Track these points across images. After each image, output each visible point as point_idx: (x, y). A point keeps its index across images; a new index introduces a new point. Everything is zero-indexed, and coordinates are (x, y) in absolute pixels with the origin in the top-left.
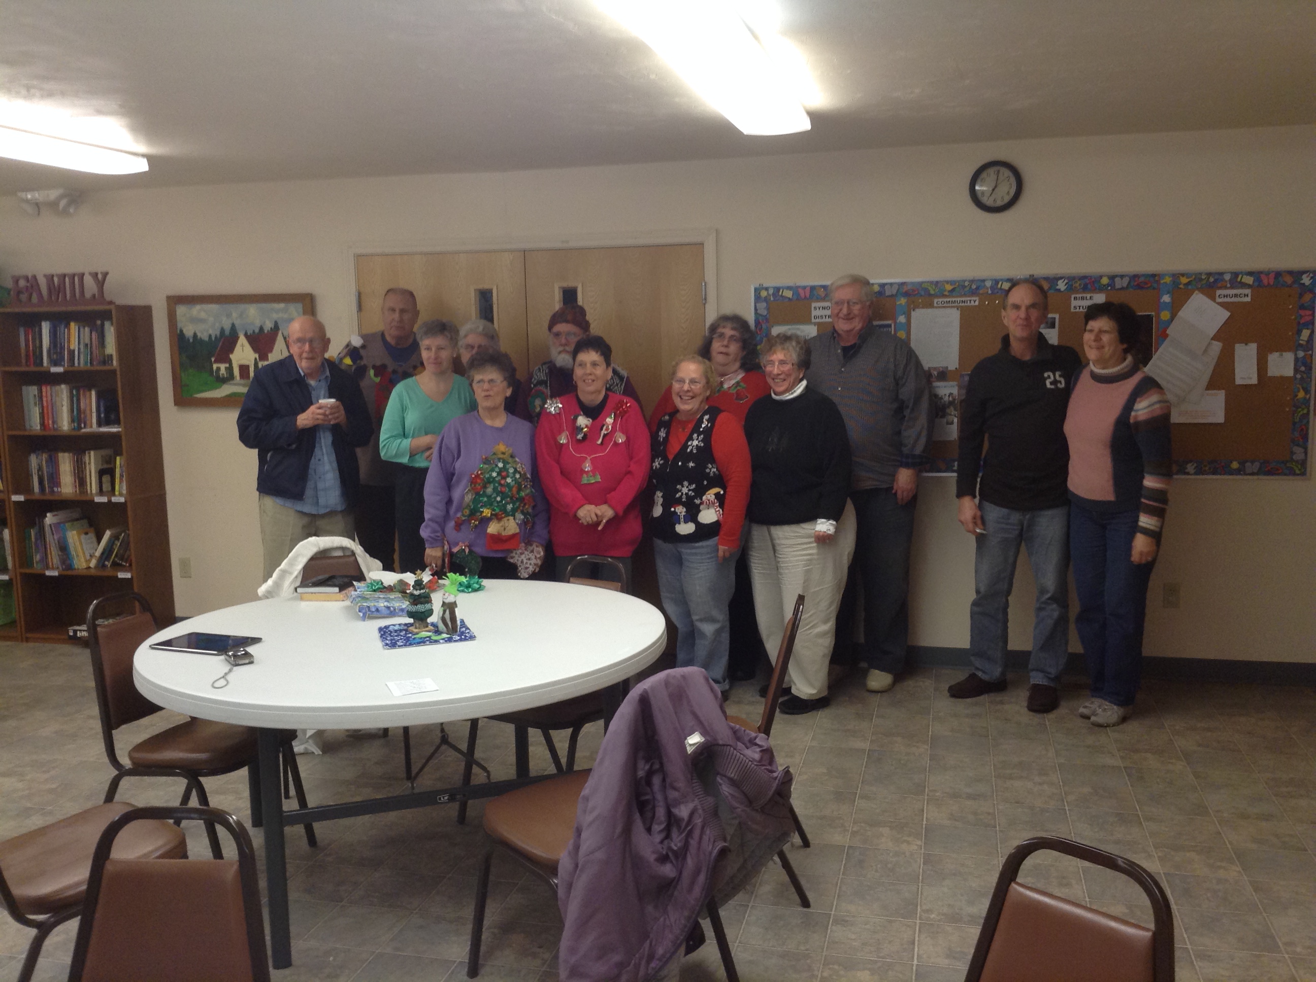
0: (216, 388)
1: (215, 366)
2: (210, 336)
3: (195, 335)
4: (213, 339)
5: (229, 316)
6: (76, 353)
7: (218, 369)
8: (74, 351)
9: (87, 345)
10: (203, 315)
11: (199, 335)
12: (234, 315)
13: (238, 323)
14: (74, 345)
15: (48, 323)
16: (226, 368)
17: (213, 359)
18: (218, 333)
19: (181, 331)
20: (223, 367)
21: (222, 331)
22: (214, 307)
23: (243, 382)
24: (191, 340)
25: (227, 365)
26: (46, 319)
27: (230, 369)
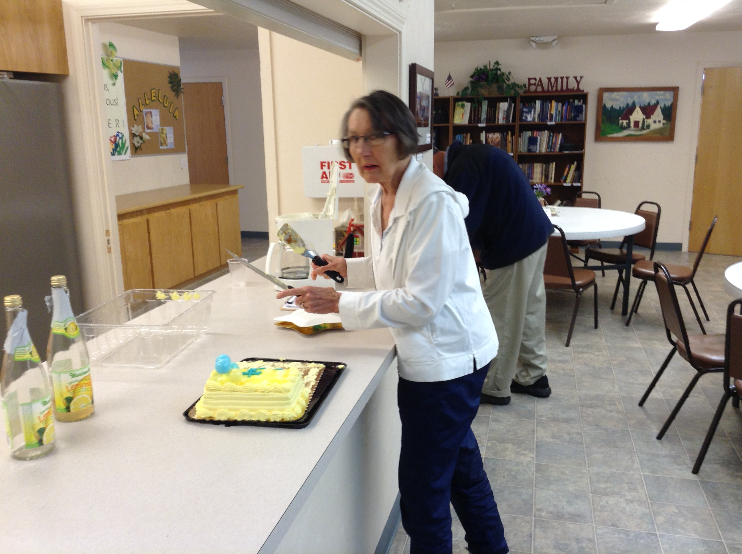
0: (620, 132)
1: (620, 122)
2: (620, 108)
3: (612, 107)
4: (622, 108)
5: (632, 97)
6: (554, 115)
7: (623, 123)
8: (553, 115)
9: (559, 112)
10: (618, 97)
11: (614, 107)
12: (635, 97)
13: (636, 101)
14: (553, 112)
15: (540, 101)
16: (627, 123)
17: (620, 118)
18: (625, 106)
19: (605, 105)
20: (625, 122)
21: (628, 105)
22: (625, 93)
23: (635, 129)
24: (609, 109)
25: (627, 121)
26: (538, 99)
27: (629, 124)
